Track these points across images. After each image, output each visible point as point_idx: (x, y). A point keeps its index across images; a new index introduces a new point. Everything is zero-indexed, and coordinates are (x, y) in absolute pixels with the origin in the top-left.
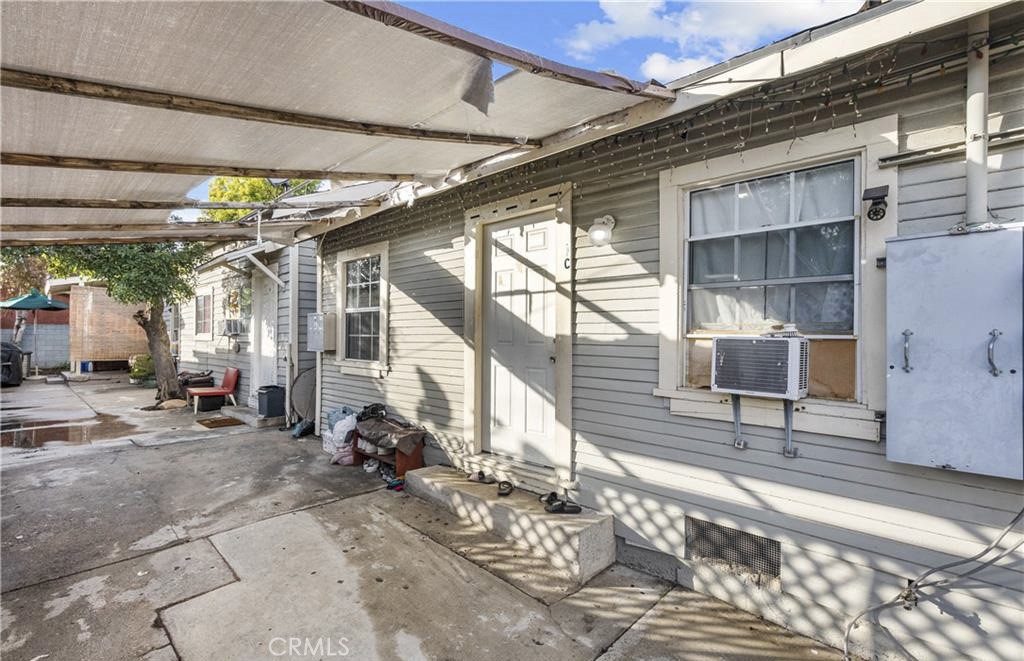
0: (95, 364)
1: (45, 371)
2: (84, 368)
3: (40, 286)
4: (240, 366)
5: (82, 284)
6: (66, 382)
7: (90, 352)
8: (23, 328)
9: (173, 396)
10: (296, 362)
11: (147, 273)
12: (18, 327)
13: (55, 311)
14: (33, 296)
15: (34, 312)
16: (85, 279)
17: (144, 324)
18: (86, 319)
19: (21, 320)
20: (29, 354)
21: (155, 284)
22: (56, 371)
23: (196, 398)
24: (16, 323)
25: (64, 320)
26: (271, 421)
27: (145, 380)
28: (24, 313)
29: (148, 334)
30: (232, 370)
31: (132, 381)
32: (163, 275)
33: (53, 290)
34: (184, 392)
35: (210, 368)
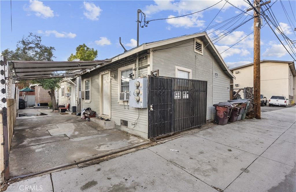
0: (41, 104)
1: (30, 106)
2: (38, 105)
3: (28, 86)
4: (69, 103)
5: (37, 86)
6: (34, 108)
7: (39, 101)
8: (24, 96)
9: (56, 109)
10: (79, 101)
11: (50, 83)
12: (23, 96)
13: (32, 92)
14: (27, 88)
15: (27, 92)
16: (38, 85)
17: (50, 94)
18: (38, 94)
19: (24, 94)
20: (26, 102)
21: (51, 86)
22: (32, 106)
23: (60, 109)
24: (23, 95)
25: (34, 94)
26: (74, 113)
27: (51, 107)
28: (25, 93)
29: (51, 96)
30: (68, 104)
31: (49, 108)
32: (53, 84)
33: (31, 87)
34: (58, 108)
35: (64, 104)
